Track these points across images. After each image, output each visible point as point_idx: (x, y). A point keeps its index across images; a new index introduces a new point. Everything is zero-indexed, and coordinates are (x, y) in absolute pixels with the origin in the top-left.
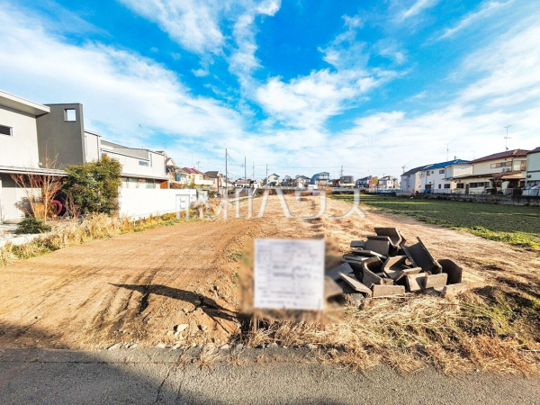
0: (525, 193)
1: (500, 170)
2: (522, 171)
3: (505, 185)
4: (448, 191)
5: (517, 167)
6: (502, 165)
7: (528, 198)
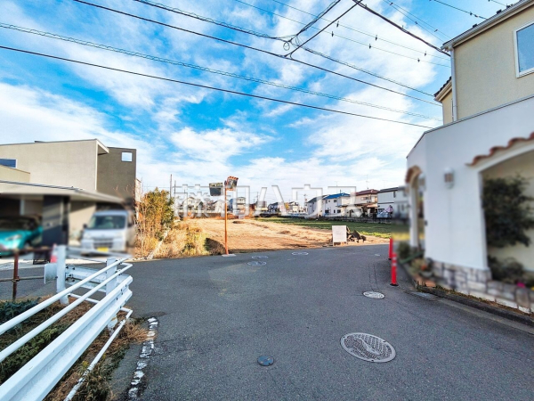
0: (378, 216)
1: (365, 202)
2: (376, 202)
3: (369, 211)
4: (339, 215)
5: (373, 200)
6: (367, 198)
7: (379, 219)
